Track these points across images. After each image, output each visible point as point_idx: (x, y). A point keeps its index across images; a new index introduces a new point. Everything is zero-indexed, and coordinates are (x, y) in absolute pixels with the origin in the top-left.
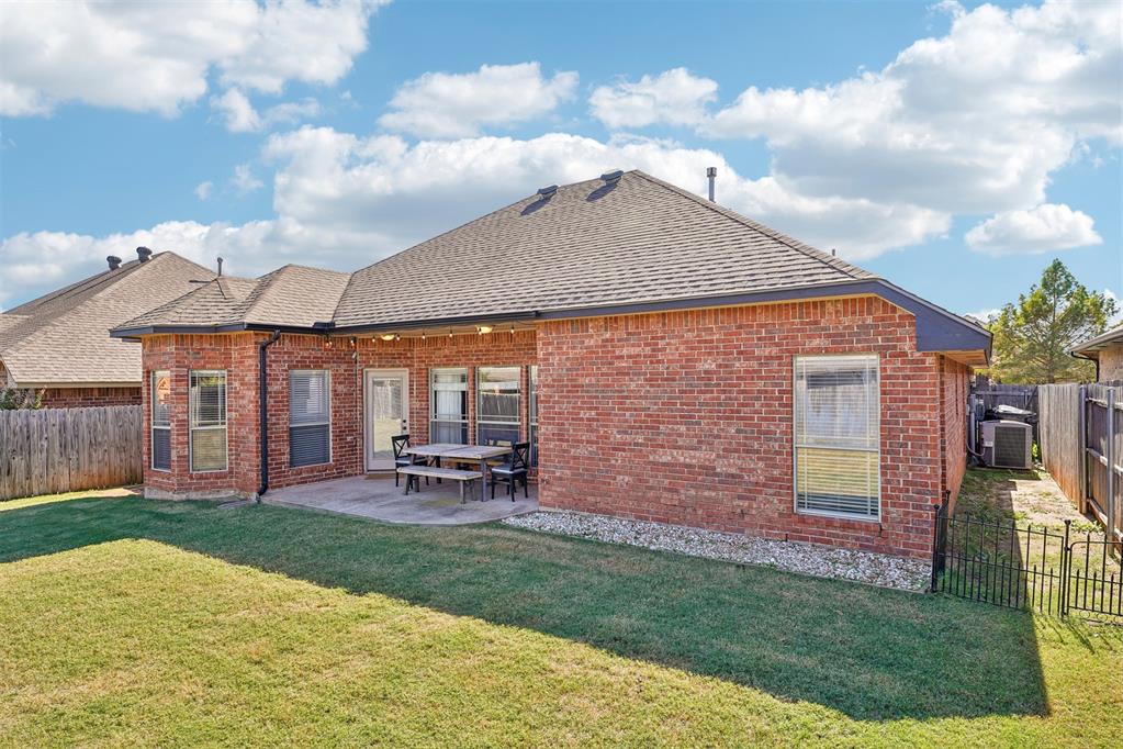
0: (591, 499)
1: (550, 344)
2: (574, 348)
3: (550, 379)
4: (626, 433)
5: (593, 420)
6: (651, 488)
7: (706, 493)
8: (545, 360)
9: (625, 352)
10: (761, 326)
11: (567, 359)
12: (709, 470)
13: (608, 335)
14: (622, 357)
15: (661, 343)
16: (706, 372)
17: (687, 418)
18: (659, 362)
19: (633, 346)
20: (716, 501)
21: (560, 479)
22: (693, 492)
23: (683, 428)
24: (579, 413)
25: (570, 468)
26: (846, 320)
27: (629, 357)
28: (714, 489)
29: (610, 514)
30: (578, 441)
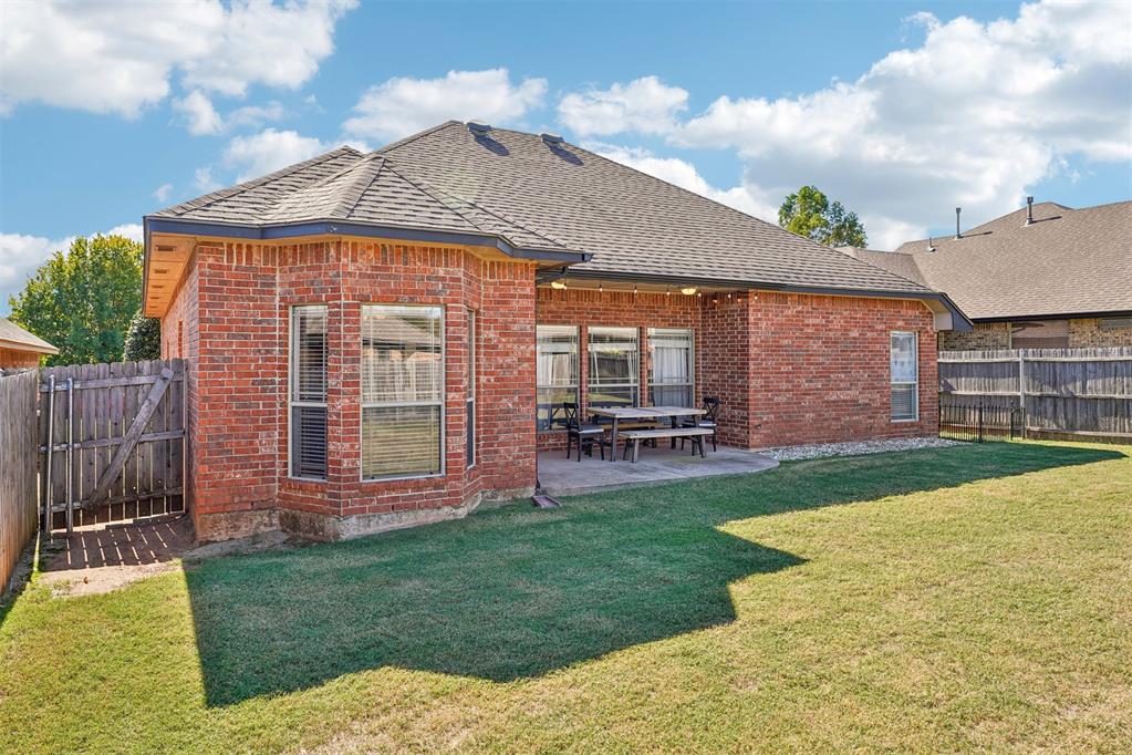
0: (788, 435)
1: (759, 310)
2: (777, 316)
3: (759, 341)
4: (811, 381)
5: (790, 373)
6: (826, 420)
7: (854, 418)
8: (756, 324)
9: (811, 321)
10: (879, 311)
11: (772, 324)
12: (855, 402)
13: (800, 308)
14: (808, 325)
15: (831, 317)
16: (854, 338)
17: (845, 369)
18: (830, 330)
19: (816, 317)
20: (860, 422)
21: (767, 422)
22: (848, 418)
23: (843, 376)
24: (780, 368)
25: (773, 413)
26: (910, 312)
27: (813, 325)
28: (859, 414)
29: (801, 444)
30: (780, 391)
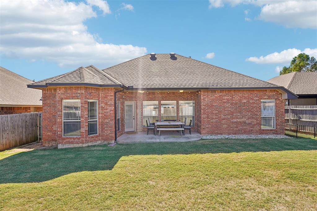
0: (216, 131)
1: (205, 95)
2: (212, 97)
3: (205, 104)
4: (225, 116)
5: (217, 113)
6: (232, 127)
7: (244, 127)
8: (203, 99)
9: (225, 98)
10: (255, 94)
11: (210, 99)
12: (245, 122)
13: (221, 94)
14: (225, 99)
15: (234, 96)
16: (244, 102)
17: (240, 112)
18: (233, 100)
19: (227, 97)
20: (247, 129)
21: (208, 127)
22: (241, 127)
23: (239, 114)
24: (213, 112)
25: (211, 125)
26: (271, 93)
27: (226, 99)
28: (246, 126)
29: (222, 134)
30: (213, 118)
